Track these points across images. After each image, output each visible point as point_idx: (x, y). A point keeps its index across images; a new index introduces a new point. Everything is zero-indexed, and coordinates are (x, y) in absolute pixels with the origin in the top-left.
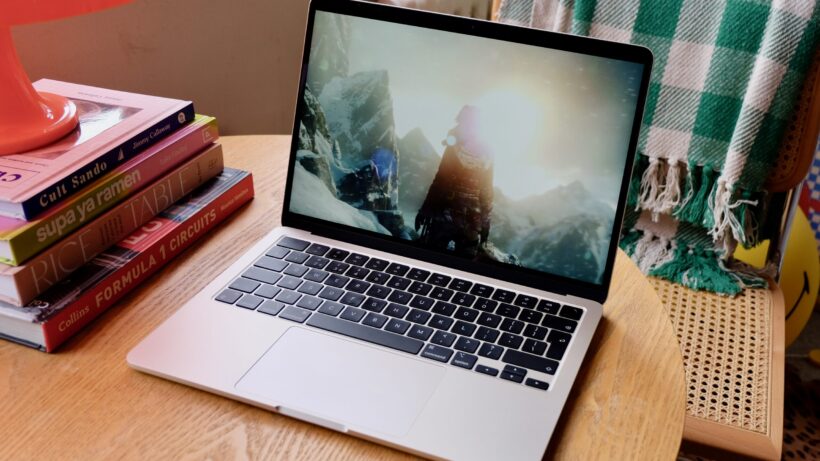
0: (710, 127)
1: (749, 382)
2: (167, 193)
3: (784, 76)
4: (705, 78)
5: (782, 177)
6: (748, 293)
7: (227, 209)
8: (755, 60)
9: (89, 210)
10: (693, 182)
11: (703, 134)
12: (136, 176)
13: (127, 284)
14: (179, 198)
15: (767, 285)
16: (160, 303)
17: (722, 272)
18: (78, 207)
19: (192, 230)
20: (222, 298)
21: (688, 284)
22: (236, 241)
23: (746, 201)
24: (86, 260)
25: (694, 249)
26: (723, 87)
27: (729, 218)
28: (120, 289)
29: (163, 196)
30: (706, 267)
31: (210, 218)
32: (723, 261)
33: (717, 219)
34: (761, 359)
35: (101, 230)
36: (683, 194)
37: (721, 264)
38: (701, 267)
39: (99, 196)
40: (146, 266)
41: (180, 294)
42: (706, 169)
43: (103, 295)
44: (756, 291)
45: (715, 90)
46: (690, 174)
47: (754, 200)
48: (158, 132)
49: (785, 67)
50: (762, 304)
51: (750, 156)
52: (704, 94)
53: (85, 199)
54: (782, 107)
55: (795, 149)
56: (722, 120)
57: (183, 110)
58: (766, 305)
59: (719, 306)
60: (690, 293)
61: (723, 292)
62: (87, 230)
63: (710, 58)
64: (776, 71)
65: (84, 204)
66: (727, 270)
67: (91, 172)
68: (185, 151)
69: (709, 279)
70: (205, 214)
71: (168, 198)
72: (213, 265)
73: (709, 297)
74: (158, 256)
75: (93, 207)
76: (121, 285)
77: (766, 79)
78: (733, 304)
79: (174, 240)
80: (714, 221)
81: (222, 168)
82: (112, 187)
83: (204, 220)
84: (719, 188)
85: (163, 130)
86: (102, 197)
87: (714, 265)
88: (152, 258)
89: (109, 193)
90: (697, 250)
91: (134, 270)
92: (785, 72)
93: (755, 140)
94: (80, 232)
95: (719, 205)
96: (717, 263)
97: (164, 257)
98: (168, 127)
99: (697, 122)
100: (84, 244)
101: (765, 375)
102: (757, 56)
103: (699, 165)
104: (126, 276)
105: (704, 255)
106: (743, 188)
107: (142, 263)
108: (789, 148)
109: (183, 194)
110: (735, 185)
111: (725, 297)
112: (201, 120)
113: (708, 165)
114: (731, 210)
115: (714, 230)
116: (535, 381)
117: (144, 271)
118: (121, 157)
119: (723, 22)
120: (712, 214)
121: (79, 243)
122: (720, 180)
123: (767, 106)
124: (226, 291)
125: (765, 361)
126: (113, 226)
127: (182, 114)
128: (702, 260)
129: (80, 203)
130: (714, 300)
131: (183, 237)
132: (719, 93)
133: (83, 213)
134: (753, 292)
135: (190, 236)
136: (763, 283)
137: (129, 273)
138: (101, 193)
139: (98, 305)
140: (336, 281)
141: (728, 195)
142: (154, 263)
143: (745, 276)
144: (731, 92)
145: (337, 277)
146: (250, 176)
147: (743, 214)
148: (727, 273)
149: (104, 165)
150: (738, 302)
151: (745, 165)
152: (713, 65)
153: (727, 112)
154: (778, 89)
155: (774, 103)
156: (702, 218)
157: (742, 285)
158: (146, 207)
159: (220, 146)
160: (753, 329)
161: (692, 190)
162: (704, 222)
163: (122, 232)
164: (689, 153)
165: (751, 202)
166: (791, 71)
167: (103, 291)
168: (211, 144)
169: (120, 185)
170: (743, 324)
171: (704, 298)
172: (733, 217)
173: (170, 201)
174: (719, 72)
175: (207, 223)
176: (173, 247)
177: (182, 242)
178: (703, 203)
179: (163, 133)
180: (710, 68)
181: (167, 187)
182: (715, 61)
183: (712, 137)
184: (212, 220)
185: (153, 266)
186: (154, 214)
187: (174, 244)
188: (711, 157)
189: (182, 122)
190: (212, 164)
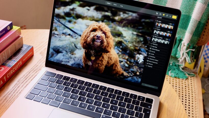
1: (193, 110)
3: (206, 9)
5: (202, 41)
6: (189, 78)
7: (25, 60)
8: (196, 3)
15: (195, 76)
16: (6, 99)
17: (181, 71)
19: (14, 69)
20: (28, 97)
21: (171, 75)
22: (29, 73)
23: (191, 50)
25: (172, 64)
26: (185, 12)
27: (185, 55)
29: (4, 57)
30: (176, 69)
31: (20, 64)
32: (182, 68)
33: (181, 55)
34: (195, 102)
37: (181, 69)
38: (175, 69)
41: (12, 95)
44: (192, 77)
47: (193, 49)
48: (1, 34)
49: (206, 6)
50: (194, 82)
51: (193, 35)
54: (204, 19)
55: (206, 32)
56: (184, 23)
57: (9, 25)
58: (195, 83)
59: (181, 83)
60: (172, 79)
61: (182, 78)
63: (181, 2)
64: (203, 7)
66: (183, 71)
68: (10, 40)
69: (177, 74)
70: (18, 63)
72: (22, 83)
73: (178, 80)
74: (3, 81)
77: (200, 10)
78: (185, 82)
79: (8, 74)
80: (180, 55)
81: (23, 45)
83: (18, 65)
84: (182, 45)
87: (178, 69)
88: (1, 81)
90: (173, 64)
92: (206, 8)
93: (195, 30)
95: (182, 50)
96: (179, 68)
97: (5, 80)
98: (4, 32)
101: (197, 107)
102: (197, 2)
105: (176, 66)
106: (190, 45)
108: (204, 32)
109: (10, 56)
110: (188, 44)
111: (182, 80)
112: (15, 28)
113: (179, 37)
114: (186, 52)
115: (180, 58)
120: (179, 53)
122: (183, 42)
123: (199, 19)
124: (29, 94)
125: (197, 102)
127: (9, 27)
128: (175, 67)
130: (179, 81)
131: (12, 72)
132: (184, 14)
134: (191, 78)
135: (14, 71)
136: (194, 75)
140: (67, 89)
141: (185, 47)
143: (188, 73)
144: (188, 14)
145: (68, 88)
146: (33, 47)
147: (190, 54)
148: (183, 72)
150: (186, 81)
151: (191, 38)
153: (186, 20)
154: (204, 13)
155: (202, 18)
156: (176, 54)
157: (187, 75)
159: (22, 37)
160: (192, 91)
162: (177, 56)
165: (192, 50)
166: (208, 7)
168: (19, 37)
170: (189, 89)
171: (176, 80)
172: (187, 54)
173: (6, 59)
174: (184, 7)
175: (19, 66)
176: (8, 76)
177: (11, 74)
178: (177, 49)
179: (3, 34)
180: (181, 5)
181: (5, 54)
182: (183, 3)
183: (181, 28)
184: (21, 65)
185: (2, 84)
186: (1, 64)
187: (9, 75)
188: (180, 34)
189: (9, 30)
190: (19, 44)
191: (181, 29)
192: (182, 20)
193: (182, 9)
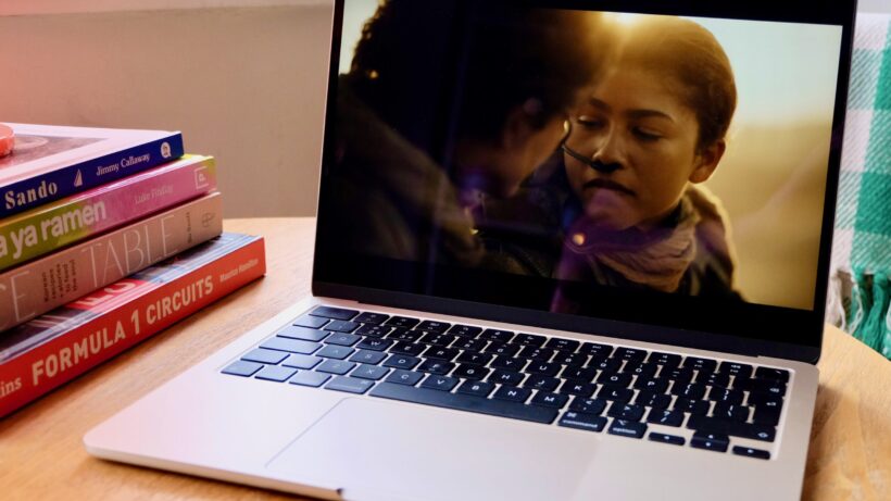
0: (878, 219)
2: (143, 245)
4: (864, 153)
7: (228, 280)
9: (29, 244)
10: (862, 297)
11: (869, 230)
12: (99, 210)
13: (81, 358)
14: (160, 258)
18: (13, 235)
19: (179, 300)
20: (231, 371)
24: (19, 319)
28: (70, 364)
29: (136, 248)
31: (204, 288)
35: (44, 275)
36: (849, 318)
39: (44, 225)
40: (111, 336)
42: (878, 278)
43: (43, 367)
45: (880, 168)
46: (856, 287)
48: (132, 161)
52: (865, 175)
53: (24, 224)
57: (167, 140)
62: (24, 271)
63: (869, 127)
65: (21, 231)
67: (33, 191)
70: (198, 280)
71: (146, 255)
74: (128, 326)
75: (35, 241)
76: (72, 359)
79: (152, 308)
81: (221, 232)
82: (65, 217)
83: (197, 288)
85: (139, 160)
86: (49, 229)
88: (119, 326)
89: (60, 225)
91: (92, 337)
94: (13, 272)
97: (137, 331)
98: (146, 157)
99: (859, 213)
100: (18, 293)
103: (868, 273)
104: (80, 344)
107: (105, 331)
109: (166, 255)
113: (881, 272)
116: (747, 449)
117: (107, 344)
118: (79, 182)
119: (880, 79)
121: (9, 289)
124: (236, 363)
126: (63, 275)
127: (166, 144)
129: (16, 228)
131: (166, 307)
132: (886, 171)
133: (18, 244)
135: (176, 308)
137: (85, 341)
138: (48, 223)
139: (36, 382)
140: (407, 348)
142: (123, 336)
146: (261, 241)
149: (54, 188)
152: (874, 135)
158: (112, 260)
161: (861, 310)
163: (75, 288)
164: (852, 258)
167: (45, 359)
168: (205, 193)
169: (76, 217)
173: (146, 259)
174: (884, 144)
175: (201, 296)
176: (151, 318)
177: (165, 315)
178: (880, 326)
179: (139, 164)
180: (871, 139)
181: (143, 237)
182: (876, 129)
183: (883, 233)
184: (208, 292)
185: (120, 339)
186: (122, 274)
187: (153, 313)
188: (883, 262)
189: (166, 157)
190: (207, 219)
191: (886, 237)
192: (884, 199)
193: (876, 154)
